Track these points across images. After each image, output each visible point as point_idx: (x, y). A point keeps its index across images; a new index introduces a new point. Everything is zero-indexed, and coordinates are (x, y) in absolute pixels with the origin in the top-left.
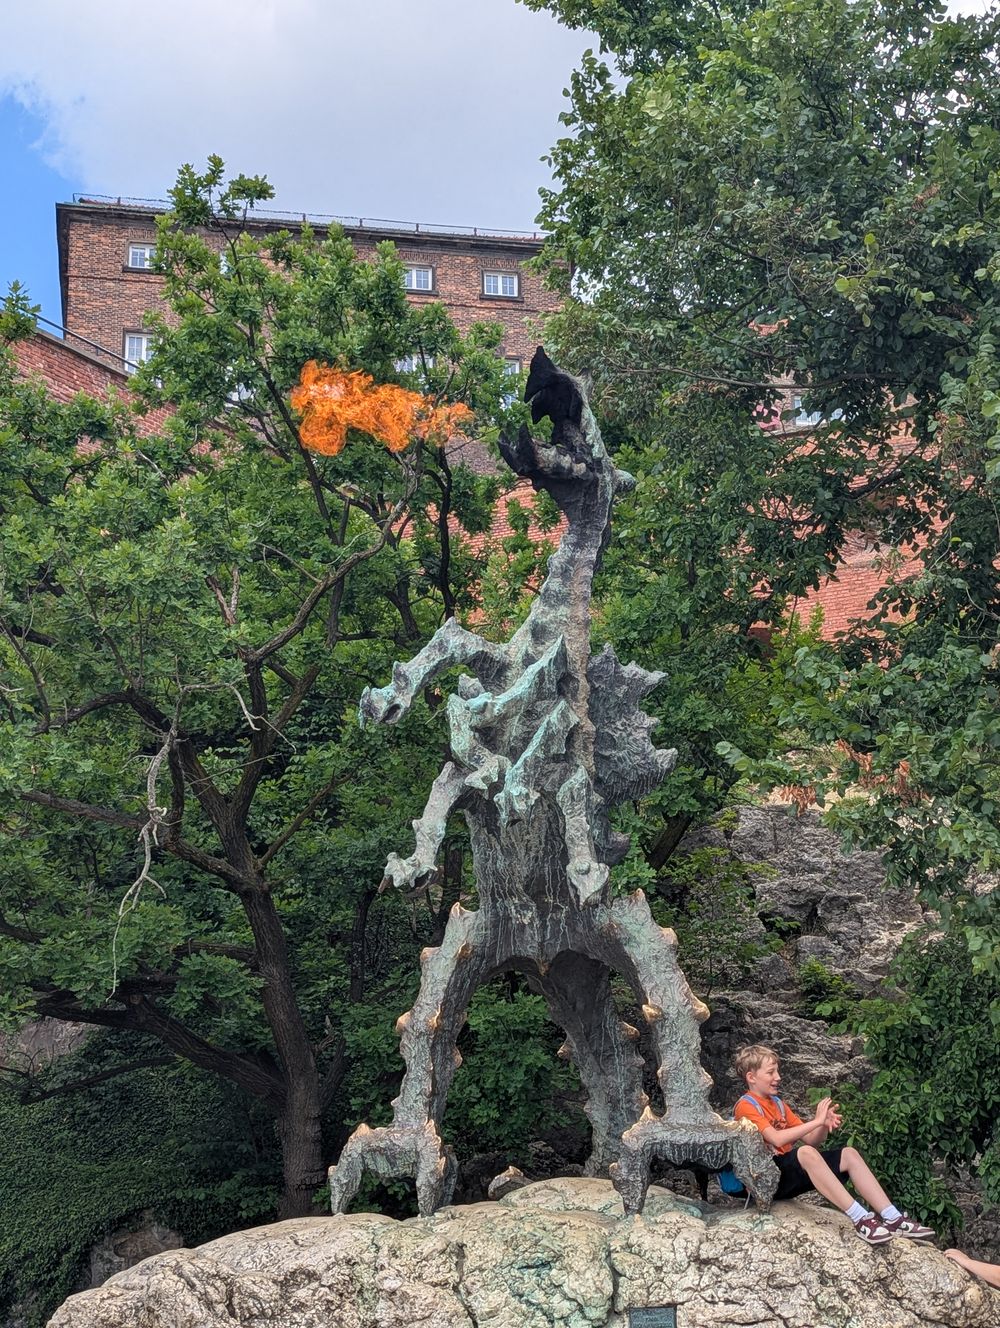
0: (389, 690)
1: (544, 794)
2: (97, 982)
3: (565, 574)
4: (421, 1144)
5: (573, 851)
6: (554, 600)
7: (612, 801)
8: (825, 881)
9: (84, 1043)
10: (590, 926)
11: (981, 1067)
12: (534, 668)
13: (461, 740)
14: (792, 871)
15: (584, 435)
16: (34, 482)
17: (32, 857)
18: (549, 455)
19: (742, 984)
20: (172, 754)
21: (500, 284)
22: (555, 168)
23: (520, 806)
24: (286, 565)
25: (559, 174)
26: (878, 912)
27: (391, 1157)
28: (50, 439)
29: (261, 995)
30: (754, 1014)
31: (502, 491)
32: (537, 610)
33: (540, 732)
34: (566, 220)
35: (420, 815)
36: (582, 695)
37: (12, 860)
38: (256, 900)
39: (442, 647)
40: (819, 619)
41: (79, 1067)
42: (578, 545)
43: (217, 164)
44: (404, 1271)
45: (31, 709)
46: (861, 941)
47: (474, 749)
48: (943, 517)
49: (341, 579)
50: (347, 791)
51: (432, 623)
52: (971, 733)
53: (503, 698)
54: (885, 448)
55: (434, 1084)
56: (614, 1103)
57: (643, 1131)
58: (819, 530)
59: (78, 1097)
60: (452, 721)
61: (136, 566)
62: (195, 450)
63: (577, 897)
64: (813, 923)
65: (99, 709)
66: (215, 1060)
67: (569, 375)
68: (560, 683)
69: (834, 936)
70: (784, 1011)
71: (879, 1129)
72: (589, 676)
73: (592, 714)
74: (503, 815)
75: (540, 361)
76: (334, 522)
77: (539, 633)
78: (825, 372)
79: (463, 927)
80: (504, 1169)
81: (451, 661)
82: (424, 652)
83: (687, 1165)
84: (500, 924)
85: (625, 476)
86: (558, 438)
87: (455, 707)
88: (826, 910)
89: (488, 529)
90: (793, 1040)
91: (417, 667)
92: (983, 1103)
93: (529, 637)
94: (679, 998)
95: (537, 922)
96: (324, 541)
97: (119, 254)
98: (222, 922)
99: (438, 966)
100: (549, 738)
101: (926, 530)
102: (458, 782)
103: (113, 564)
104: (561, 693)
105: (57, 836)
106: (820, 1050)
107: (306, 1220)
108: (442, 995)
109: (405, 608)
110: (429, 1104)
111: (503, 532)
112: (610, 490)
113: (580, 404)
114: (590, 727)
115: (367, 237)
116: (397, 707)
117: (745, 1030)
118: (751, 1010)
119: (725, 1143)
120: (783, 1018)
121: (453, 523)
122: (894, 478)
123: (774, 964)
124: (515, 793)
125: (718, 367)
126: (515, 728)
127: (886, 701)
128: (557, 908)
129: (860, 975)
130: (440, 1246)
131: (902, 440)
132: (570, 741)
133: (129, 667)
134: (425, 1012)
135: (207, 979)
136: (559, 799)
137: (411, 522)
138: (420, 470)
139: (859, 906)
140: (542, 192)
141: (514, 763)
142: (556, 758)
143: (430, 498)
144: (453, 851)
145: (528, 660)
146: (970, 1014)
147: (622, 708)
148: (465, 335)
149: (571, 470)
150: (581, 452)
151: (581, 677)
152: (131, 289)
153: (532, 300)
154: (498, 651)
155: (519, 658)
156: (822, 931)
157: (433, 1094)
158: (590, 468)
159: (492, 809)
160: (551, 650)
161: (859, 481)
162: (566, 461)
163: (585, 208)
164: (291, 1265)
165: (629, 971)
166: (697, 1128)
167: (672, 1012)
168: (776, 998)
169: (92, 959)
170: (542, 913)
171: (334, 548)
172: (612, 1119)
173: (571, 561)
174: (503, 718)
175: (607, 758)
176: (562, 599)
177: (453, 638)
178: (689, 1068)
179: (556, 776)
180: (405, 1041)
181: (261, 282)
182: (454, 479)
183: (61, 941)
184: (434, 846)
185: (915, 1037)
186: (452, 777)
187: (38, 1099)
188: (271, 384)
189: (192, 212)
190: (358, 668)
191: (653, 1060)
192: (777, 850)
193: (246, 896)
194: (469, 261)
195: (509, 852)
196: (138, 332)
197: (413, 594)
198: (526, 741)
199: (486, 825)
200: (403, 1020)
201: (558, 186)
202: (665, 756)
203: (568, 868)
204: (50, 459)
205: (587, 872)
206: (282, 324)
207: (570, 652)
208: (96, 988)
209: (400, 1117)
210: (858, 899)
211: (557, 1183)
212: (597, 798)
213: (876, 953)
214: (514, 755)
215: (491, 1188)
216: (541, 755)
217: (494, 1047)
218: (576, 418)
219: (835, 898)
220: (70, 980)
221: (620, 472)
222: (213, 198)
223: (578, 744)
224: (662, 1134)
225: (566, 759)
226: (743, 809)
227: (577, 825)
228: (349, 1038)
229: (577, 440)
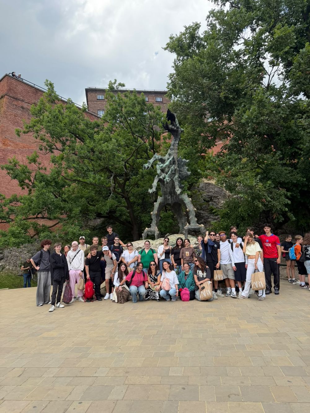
0: (147, 164)
1: (171, 179)
2: (105, 211)
3: (173, 145)
4: (155, 230)
5: (176, 187)
6: (172, 149)
7: (182, 180)
8: (213, 194)
9: (101, 222)
10: (179, 198)
11: (237, 218)
12: (169, 160)
13: (159, 172)
14: (208, 193)
15: (176, 123)
16: (89, 135)
17: (93, 193)
18: (170, 126)
19: (201, 210)
20: (114, 177)
21: (159, 99)
22: (169, 78)
23: (168, 181)
24: (128, 147)
25: (170, 79)
26: (221, 198)
27: (151, 232)
28: (91, 128)
29: (129, 213)
30: (202, 214)
31: (162, 134)
32: (169, 151)
33: (171, 170)
34: (171, 87)
35: (153, 183)
36: (177, 164)
37: (90, 194)
38: (127, 199)
39: (155, 157)
40: (213, 152)
41: (101, 225)
42: (175, 141)
43: (116, 80)
44: (154, 246)
45: (92, 170)
46: (219, 202)
47: (161, 173)
48: (233, 134)
49: (137, 149)
50: (139, 183)
51: (151, 156)
52: (237, 167)
53: (165, 165)
54: (223, 124)
55: (157, 222)
56: (183, 224)
57: (187, 226)
58: (212, 137)
59: (101, 230)
60: (157, 169)
61: (108, 147)
62: (113, 129)
63: (177, 194)
64: (211, 200)
65: (102, 170)
66: (122, 223)
67: (173, 113)
68: (173, 162)
69: (215, 202)
70: (207, 213)
71: (222, 227)
72: (177, 161)
73: (178, 167)
74: (166, 182)
75: (169, 111)
76: (136, 140)
77: (170, 155)
78: (214, 111)
79: (160, 199)
80: (167, 234)
81: (157, 160)
82: (152, 158)
83: (194, 231)
84: (165, 199)
85: (182, 129)
86: (172, 124)
87: (158, 166)
88: (213, 198)
89: (160, 140)
90: (208, 217)
91: (151, 161)
92: (237, 223)
93: (168, 155)
94: (192, 208)
95: (171, 198)
96: (134, 143)
97: (96, 97)
98: (122, 203)
99: (156, 205)
100: (172, 171)
101: (229, 137)
102: (159, 178)
103: (104, 146)
104: (173, 164)
105: (96, 190)
106: (212, 219)
107: (139, 241)
108: (157, 209)
109: (147, 153)
110: (156, 224)
111: (162, 141)
112: (180, 132)
113: (175, 118)
114: (178, 169)
115: (139, 92)
116: (149, 167)
117: (201, 216)
118: (202, 213)
119: (199, 228)
120: (207, 214)
121: (154, 139)
122: (224, 128)
123: (205, 207)
124: (167, 179)
125: (197, 110)
126: (167, 170)
127: (224, 163)
128: (174, 196)
129: (219, 208)
130: (159, 243)
131: (226, 122)
132: (175, 171)
133: (107, 163)
134: (154, 212)
135: (121, 211)
136: (174, 180)
137: (148, 139)
138: (149, 131)
139: (218, 197)
140: (167, 83)
141: (167, 174)
142: (173, 174)
143: (150, 135)
144: (158, 188)
145: (168, 159)
146: (235, 210)
147: (183, 166)
148: (155, 108)
149: (174, 129)
150: (175, 126)
151: (176, 161)
152: (99, 103)
153: (164, 102)
154: (164, 158)
155: (167, 159)
156: (213, 201)
157: (157, 223)
158: (177, 128)
159: (164, 182)
160: (172, 157)
161: (219, 129)
162: (173, 127)
163: (174, 85)
164: (138, 246)
165: (185, 204)
166: (195, 226)
167: (191, 210)
168: (206, 211)
169: (104, 208)
170: (171, 197)
171: (136, 144)
172: (182, 226)
173: (174, 143)
174: (165, 168)
175: (181, 174)
176: (173, 149)
177: (157, 156)
178: (194, 218)
179: (173, 176)
180: (152, 216)
181: (122, 100)
182: (155, 132)
183: (99, 206)
184: (155, 187)
185: (227, 214)
186: (157, 177)
187: (95, 230)
188: (125, 117)
189: (111, 89)
190: (140, 164)
191: (188, 217)
192: (206, 189)
193: (126, 198)
194: (154, 95)
195: (166, 188)
196: (100, 110)
197: (148, 151)
198: (168, 171)
199: (163, 184)
200: (152, 213)
201: (170, 81)
202: (189, 173)
203: (176, 190)
204: (91, 131)
205: (178, 190)
206: (126, 107)
207: (175, 158)
208: (105, 212)
209: (152, 226)
210: (218, 196)
211: (175, 235)
212: (179, 179)
213: (221, 204)
214: (167, 173)
215: (165, 236)
216: (171, 173)
217: (164, 219)
218: (174, 120)
219: (215, 196)
220: (100, 211)
221: (181, 129)
222: (115, 86)
223: (176, 171)
224: (190, 227)
225: (174, 174)
226: (200, 183)
227: (176, 183)
228: (142, 219)
229: (175, 124)
